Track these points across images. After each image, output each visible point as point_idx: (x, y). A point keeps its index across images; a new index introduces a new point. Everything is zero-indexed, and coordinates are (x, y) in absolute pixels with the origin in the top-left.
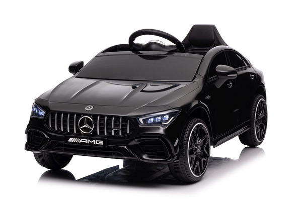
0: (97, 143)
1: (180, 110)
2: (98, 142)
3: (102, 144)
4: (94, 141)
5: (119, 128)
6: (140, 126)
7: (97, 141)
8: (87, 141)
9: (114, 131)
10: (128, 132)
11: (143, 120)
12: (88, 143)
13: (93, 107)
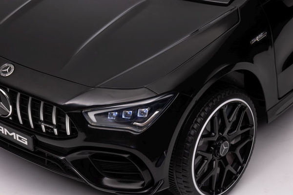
0: (18, 139)
1: (175, 94)
2: (20, 138)
3: (26, 143)
7: (18, 136)
8: (4, 131)
9: (45, 127)
10: (68, 133)
11: (95, 115)
12: (6, 134)
13: (12, 70)
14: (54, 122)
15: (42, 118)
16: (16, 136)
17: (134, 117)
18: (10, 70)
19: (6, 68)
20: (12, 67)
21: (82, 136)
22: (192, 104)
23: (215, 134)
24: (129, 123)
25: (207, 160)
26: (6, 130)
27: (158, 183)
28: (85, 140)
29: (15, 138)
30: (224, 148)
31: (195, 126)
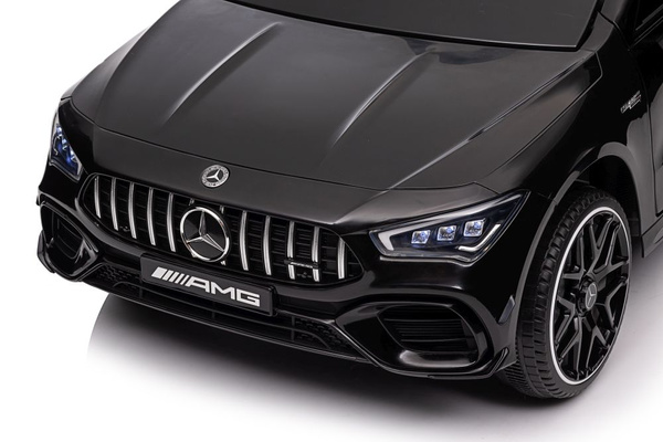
0: (239, 299)
1: (524, 193)
2: (243, 296)
3: (257, 303)
4: (231, 290)
5: (310, 261)
6: (381, 258)
7: (239, 292)
8: (210, 287)
9: (296, 268)
10: (342, 275)
11: (392, 238)
12: (213, 292)
13: (226, 176)
14: (315, 258)
15: (290, 253)
16: (236, 294)
17: (459, 237)
18: (221, 176)
19: (213, 173)
20: (224, 170)
21: (369, 277)
22: (551, 211)
23: (580, 267)
24: (451, 248)
25: (570, 314)
26: (214, 285)
27: (500, 354)
28: (374, 285)
29: (233, 297)
30: (591, 295)
31: (553, 253)
